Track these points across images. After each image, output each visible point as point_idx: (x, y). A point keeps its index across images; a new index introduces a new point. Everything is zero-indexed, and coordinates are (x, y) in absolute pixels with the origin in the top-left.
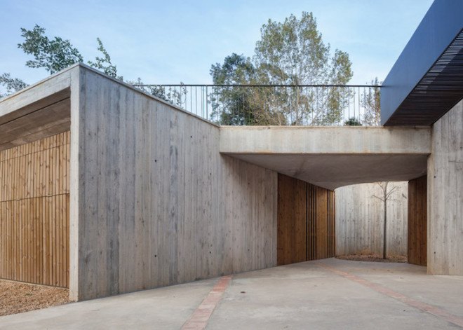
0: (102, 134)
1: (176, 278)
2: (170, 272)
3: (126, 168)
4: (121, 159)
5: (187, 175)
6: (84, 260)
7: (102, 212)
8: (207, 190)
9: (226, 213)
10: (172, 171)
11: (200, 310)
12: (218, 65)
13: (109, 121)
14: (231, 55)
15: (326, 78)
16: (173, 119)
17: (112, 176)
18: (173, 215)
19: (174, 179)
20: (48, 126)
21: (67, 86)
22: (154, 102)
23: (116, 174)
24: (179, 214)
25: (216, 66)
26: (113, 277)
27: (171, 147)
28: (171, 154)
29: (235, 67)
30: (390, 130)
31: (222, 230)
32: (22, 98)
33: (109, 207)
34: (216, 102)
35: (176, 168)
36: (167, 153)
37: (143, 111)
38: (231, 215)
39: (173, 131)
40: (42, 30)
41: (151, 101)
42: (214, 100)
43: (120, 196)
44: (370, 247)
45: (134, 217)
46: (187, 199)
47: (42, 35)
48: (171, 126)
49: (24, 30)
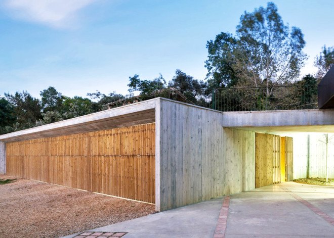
0: (169, 130)
1: (201, 198)
2: (199, 196)
3: (179, 144)
4: (177, 140)
5: (207, 142)
6: (162, 192)
7: (169, 168)
8: (216, 149)
9: (226, 160)
10: (200, 142)
11: (221, 219)
12: (212, 41)
13: (172, 122)
14: (220, 33)
15: (288, 47)
16: (200, 114)
17: (173, 149)
18: (200, 165)
19: (200, 145)
20: (139, 121)
21: (153, 107)
22: (191, 107)
23: (175, 148)
24: (203, 164)
25: (210, 42)
26: (174, 199)
27: (199, 129)
28: (199, 133)
29: (222, 41)
30: (323, 111)
31: (224, 170)
32: (128, 109)
33: (172, 165)
34: (210, 66)
35: (201, 140)
36: (197, 132)
37: (186, 114)
38: (229, 161)
39: (200, 120)
40: (137, 76)
41: (190, 107)
42: (209, 64)
43: (176, 158)
44: (318, 173)
45: (182, 168)
46: (206, 156)
47: (138, 78)
48: (199, 118)
49: (130, 78)
